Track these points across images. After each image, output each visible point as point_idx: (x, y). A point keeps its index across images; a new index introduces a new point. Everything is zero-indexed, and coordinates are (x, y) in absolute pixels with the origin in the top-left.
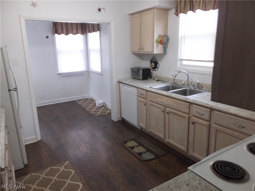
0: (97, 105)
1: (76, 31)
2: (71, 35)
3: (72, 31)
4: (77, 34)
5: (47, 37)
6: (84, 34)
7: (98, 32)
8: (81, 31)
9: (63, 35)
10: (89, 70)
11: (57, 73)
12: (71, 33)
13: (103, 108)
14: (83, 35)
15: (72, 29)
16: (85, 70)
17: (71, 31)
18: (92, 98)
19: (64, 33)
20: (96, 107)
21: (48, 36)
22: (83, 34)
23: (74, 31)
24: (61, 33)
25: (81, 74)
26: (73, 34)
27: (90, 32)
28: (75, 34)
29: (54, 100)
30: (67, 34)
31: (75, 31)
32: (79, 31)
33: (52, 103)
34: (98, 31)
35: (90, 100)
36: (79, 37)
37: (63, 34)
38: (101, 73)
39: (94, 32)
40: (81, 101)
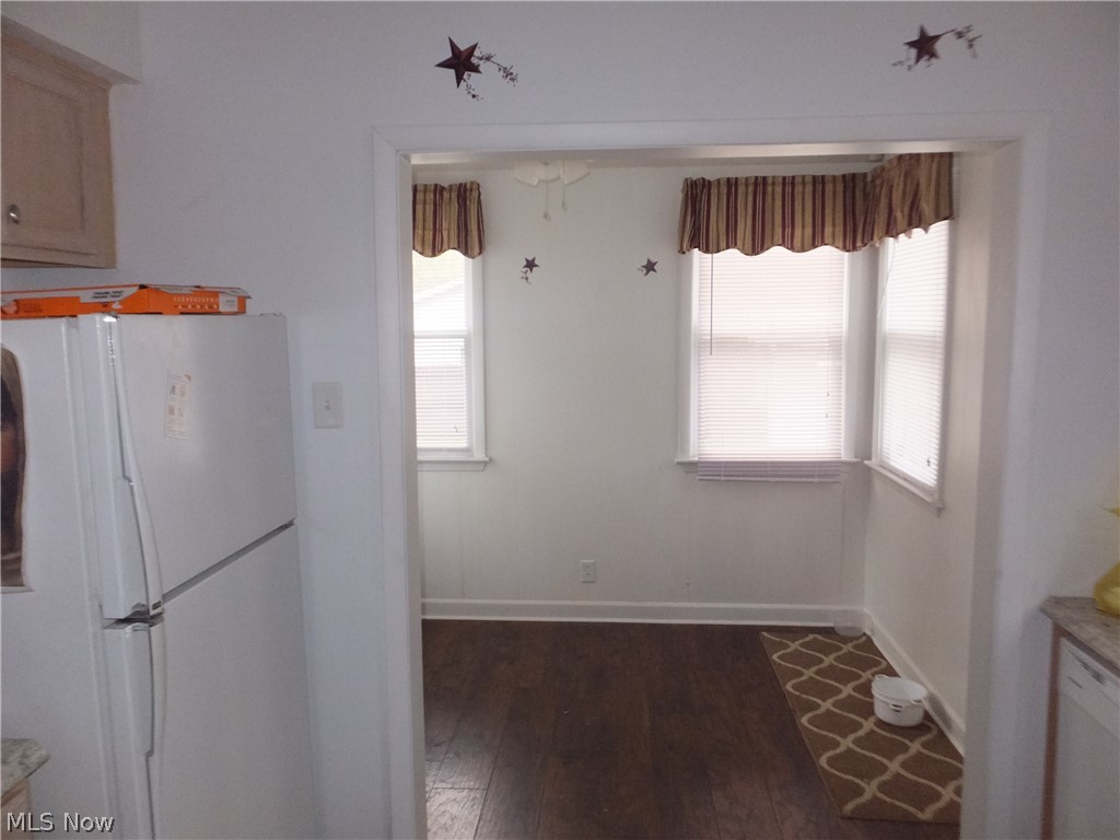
0: (882, 712)
1: (809, 231)
2: (777, 254)
3: (788, 231)
4: (814, 246)
5: (650, 267)
6: (859, 244)
7: (940, 229)
8: (839, 229)
9: (731, 257)
10: (870, 459)
11: (676, 460)
12: (780, 242)
13: (915, 747)
14: (855, 253)
15: (789, 223)
16: (845, 455)
17: (779, 231)
18: (868, 633)
19: (739, 242)
20: (868, 725)
21: (653, 260)
22: (849, 245)
23: (798, 232)
24: (723, 244)
25: (816, 480)
26: (792, 248)
27: (892, 231)
28: (803, 250)
29: (648, 604)
30: (756, 247)
31: (803, 232)
32: (828, 230)
33: (632, 617)
34: (938, 218)
35: (848, 648)
36: (829, 264)
37: (735, 246)
38: (936, 496)
39: (917, 232)
40: (794, 646)
